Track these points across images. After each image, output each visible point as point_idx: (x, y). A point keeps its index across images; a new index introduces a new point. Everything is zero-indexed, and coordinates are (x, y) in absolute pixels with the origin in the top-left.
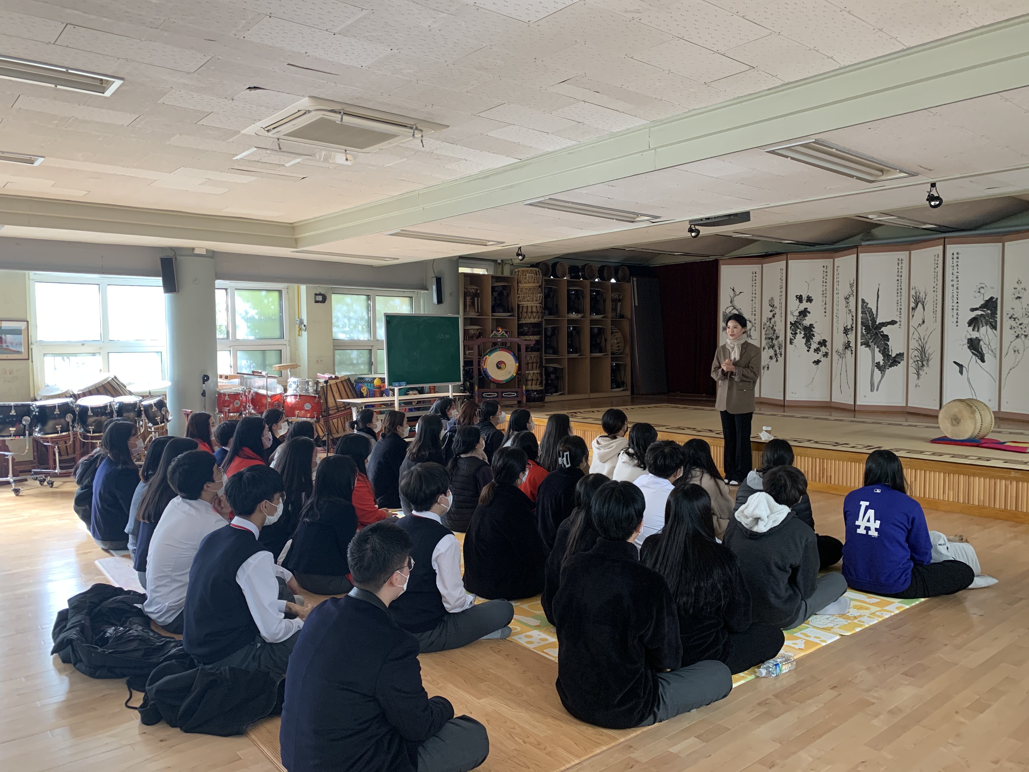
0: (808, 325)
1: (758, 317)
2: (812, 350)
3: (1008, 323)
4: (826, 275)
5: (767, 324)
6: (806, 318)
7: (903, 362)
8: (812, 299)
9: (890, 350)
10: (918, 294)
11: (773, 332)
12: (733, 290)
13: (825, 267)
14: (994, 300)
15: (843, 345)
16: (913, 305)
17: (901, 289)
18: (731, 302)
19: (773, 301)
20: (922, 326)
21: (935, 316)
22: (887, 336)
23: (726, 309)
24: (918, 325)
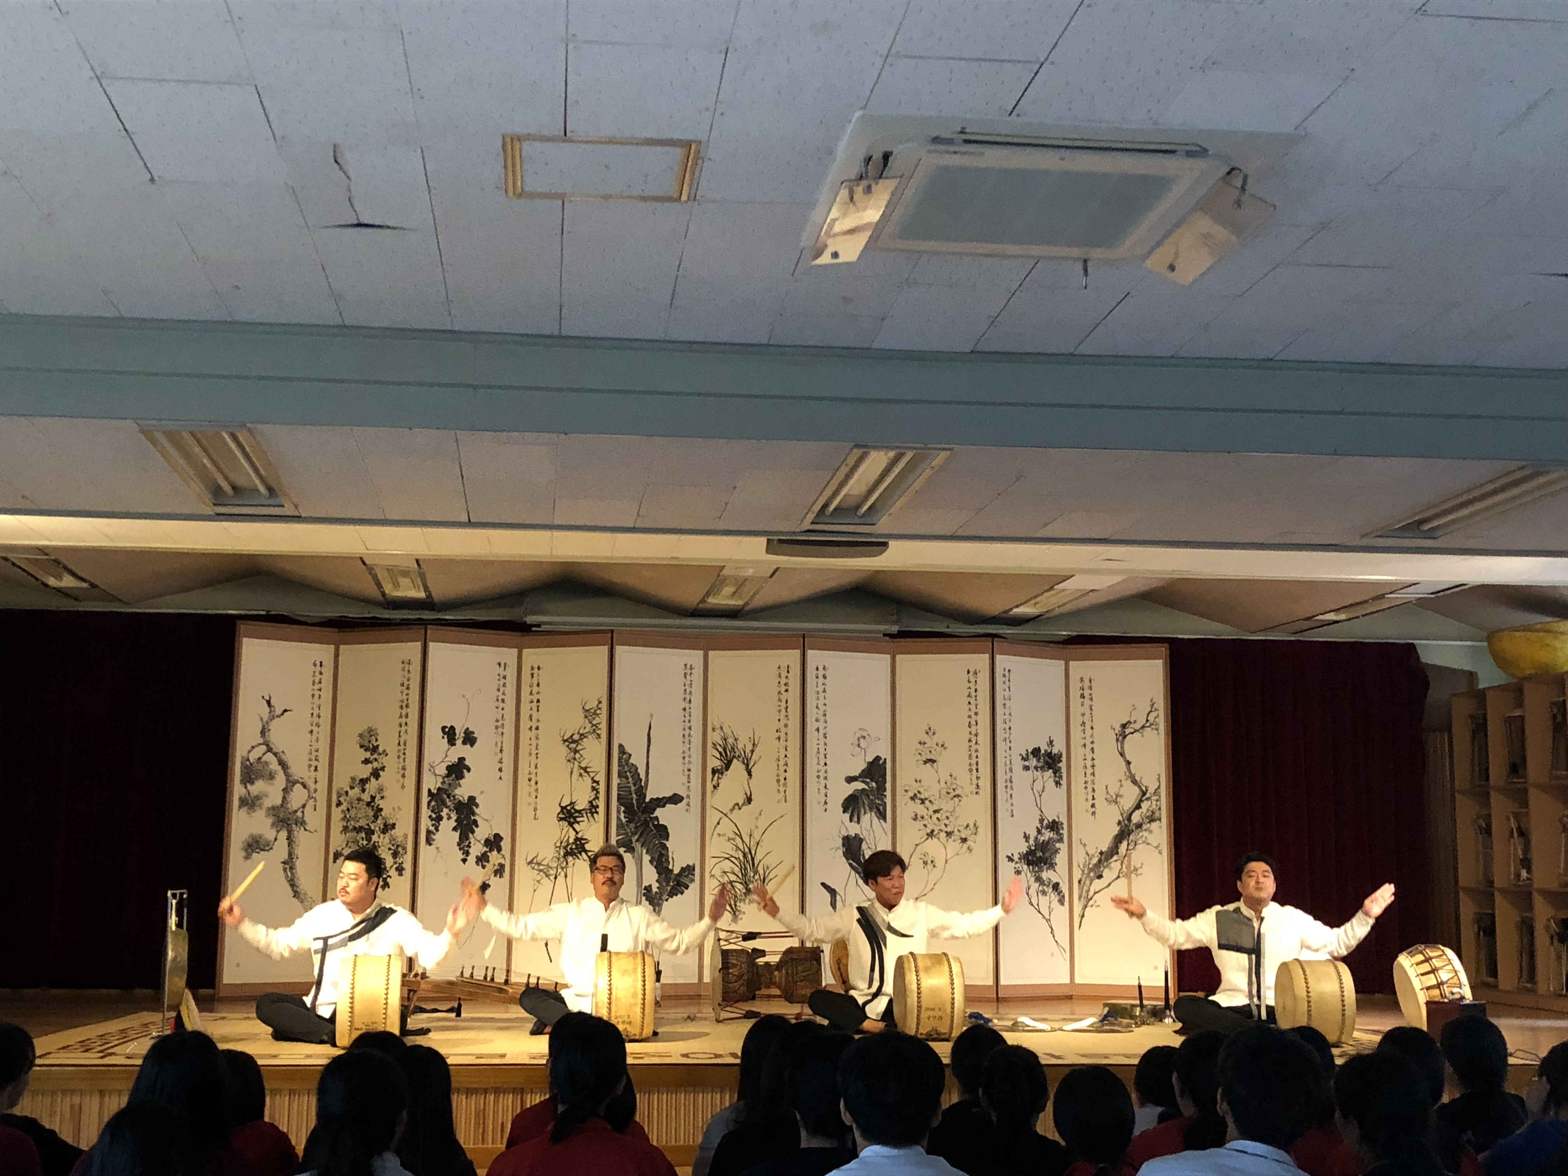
0: (466, 799)
1: (322, 775)
2: (472, 859)
3: (906, 809)
4: (504, 685)
5: (351, 793)
6: (462, 782)
7: (694, 887)
8: (476, 738)
9: (670, 859)
10: (730, 741)
11: (371, 813)
12: (269, 702)
13: (502, 665)
14: (881, 762)
15: (560, 847)
16: (717, 764)
17: (690, 728)
18: (263, 733)
19: (373, 738)
20: (744, 808)
21: (782, 789)
22: (665, 827)
23: (249, 752)
24: (731, 807)
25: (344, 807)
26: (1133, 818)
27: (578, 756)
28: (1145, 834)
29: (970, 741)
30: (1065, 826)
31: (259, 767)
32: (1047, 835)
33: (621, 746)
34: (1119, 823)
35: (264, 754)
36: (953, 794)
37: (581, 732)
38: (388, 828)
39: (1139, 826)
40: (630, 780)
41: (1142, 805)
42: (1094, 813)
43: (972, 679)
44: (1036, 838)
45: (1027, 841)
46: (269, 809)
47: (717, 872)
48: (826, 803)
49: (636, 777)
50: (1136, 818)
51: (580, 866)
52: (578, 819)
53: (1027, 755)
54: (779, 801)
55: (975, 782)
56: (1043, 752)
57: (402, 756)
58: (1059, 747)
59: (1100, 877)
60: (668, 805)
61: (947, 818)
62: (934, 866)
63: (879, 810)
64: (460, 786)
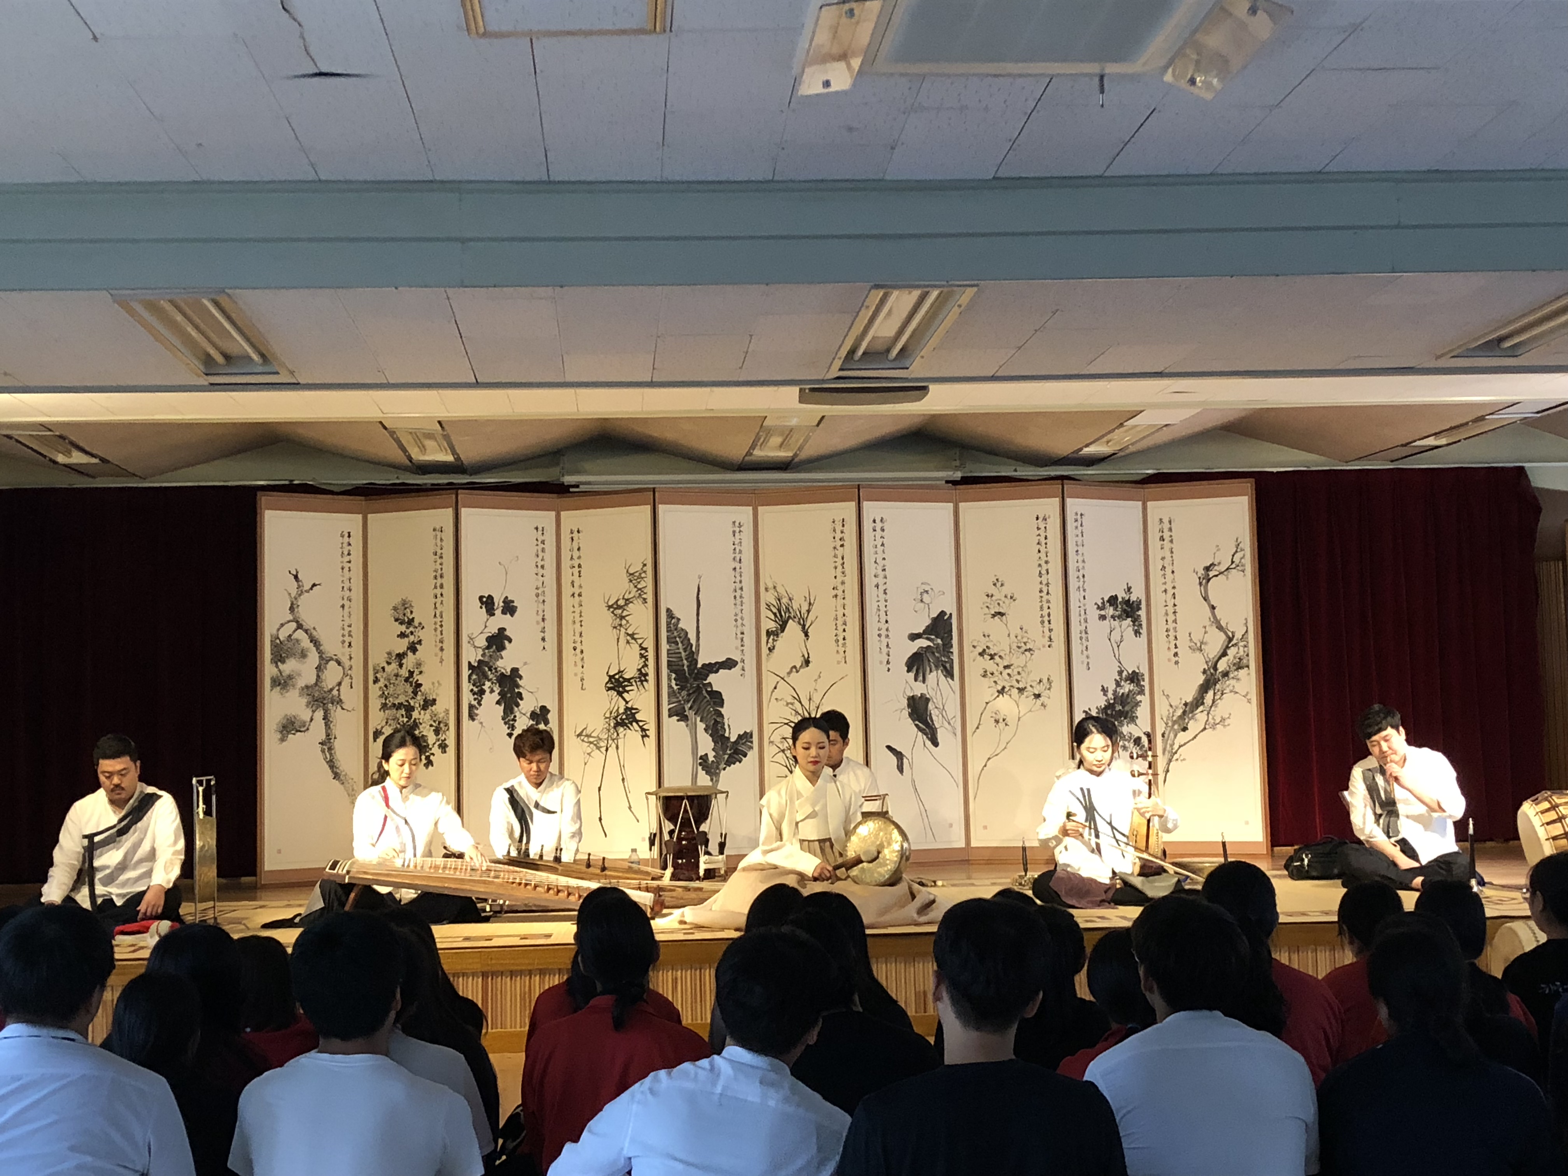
0: (509, 670)
1: (357, 651)
3: (974, 665)
4: (543, 550)
5: (388, 669)
6: (503, 653)
7: (752, 756)
8: (516, 607)
9: (726, 727)
10: (785, 601)
11: (410, 690)
12: (296, 577)
13: (540, 529)
14: (946, 617)
15: (609, 718)
16: (772, 626)
17: (741, 589)
18: (292, 609)
19: (408, 610)
20: (802, 670)
21: (841, 650)
22: (718, 694)
23: (278, 630)
24: (788, 670)
25: (381, 684)
26: (1218, 666)
27: (624, 622)
28: (1232, 682)
29: (1041, 591)
30: (1146, 677)
31: (290, 645)
32: (1127, 687)
33: (668, 610)
34: (1204, 672)
35: (294, 631)
36: (1024, 648)
37: (626, 597)
38: (428, 703)
39: (1226, 674)
40: (680, 645)
41: (1229, 652)
42: (1177, 663)
43: (1042, 526)
44: (1115, 691)
45: (1105, 695)
46: (303, 689)
47: (776, 738)
48: (888, 662)
49: (686, 642)
50: (1222, 666)
51: (631, 735)
52: (627, 688)
53: (1103, 603)
54: (839, 663)
55: (1047, 633)
56: (1120, 599)
57: (439, 629)
58: (1138, 594)
59: (1185, 729)
60: (721, 671)
61: (1019, 673)
62: (1006, 725)
63: (945, 667)
64: (502, 658)
